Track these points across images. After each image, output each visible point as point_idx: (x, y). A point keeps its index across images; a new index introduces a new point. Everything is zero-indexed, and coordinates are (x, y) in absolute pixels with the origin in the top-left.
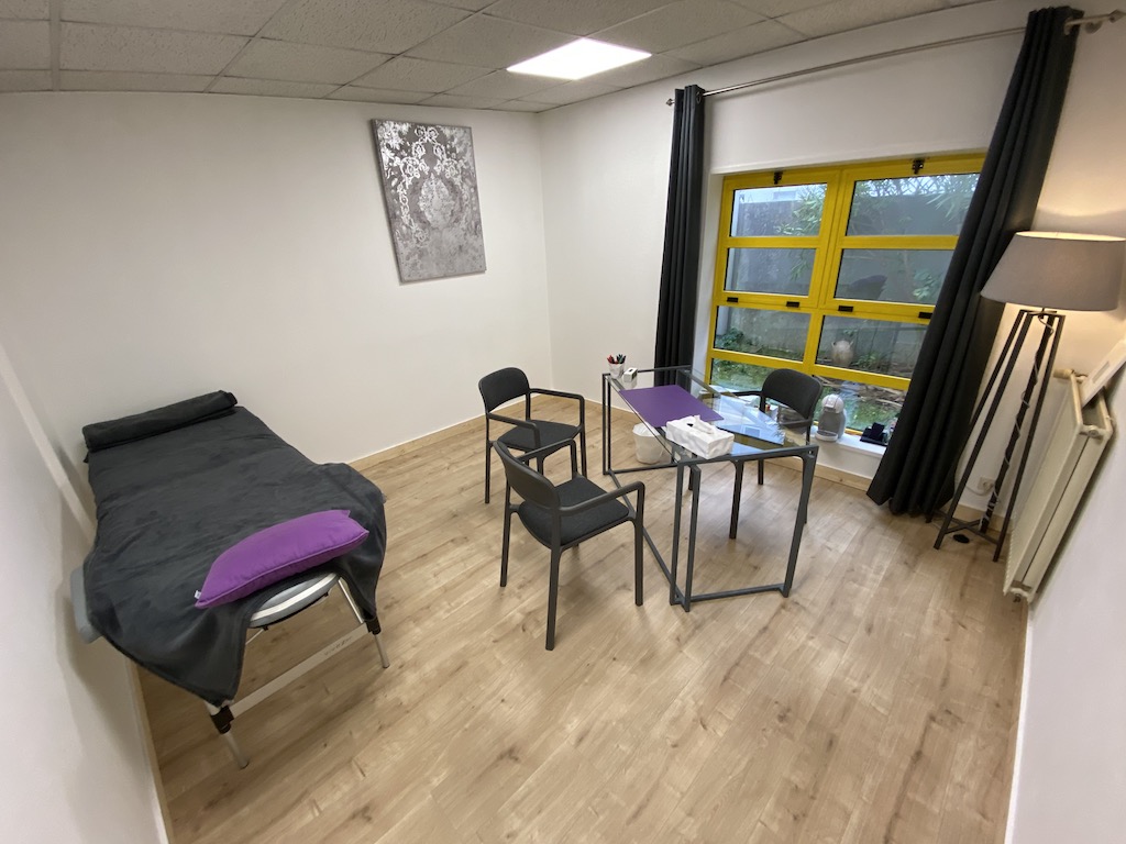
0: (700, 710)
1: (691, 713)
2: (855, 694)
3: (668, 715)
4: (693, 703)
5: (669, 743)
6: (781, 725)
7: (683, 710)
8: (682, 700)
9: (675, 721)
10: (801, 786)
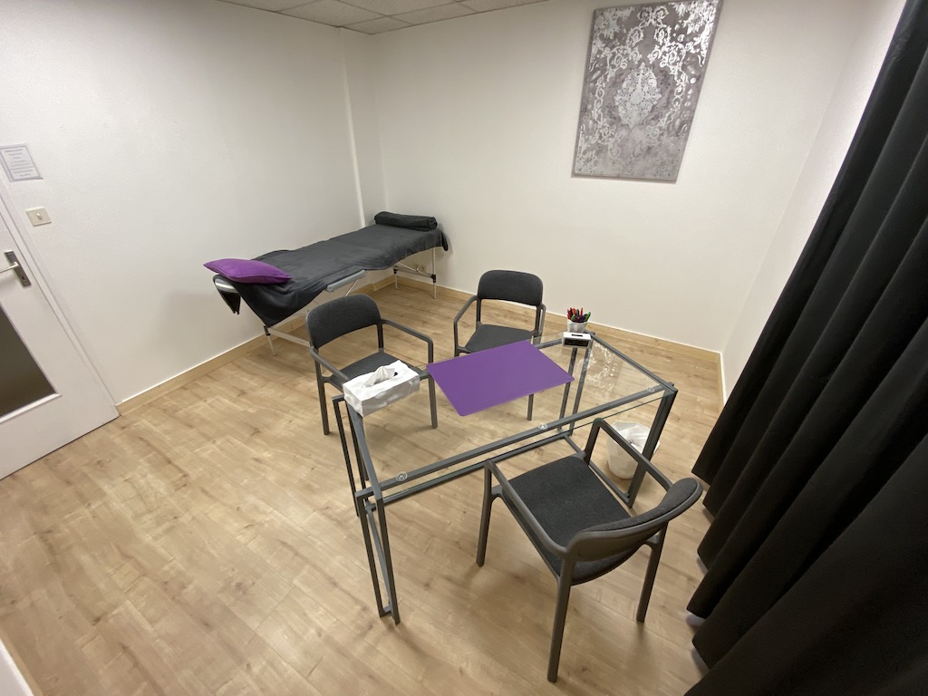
0: (261, 524)
1: (260, 518)
2: (245, 667)
3: (262, 505)
4: (267, 519)
5: (241, 506)
6: (233, 584)
7: (265, 513)
8: (271, 513)
9: (256, 508)
10: (185, 591)
